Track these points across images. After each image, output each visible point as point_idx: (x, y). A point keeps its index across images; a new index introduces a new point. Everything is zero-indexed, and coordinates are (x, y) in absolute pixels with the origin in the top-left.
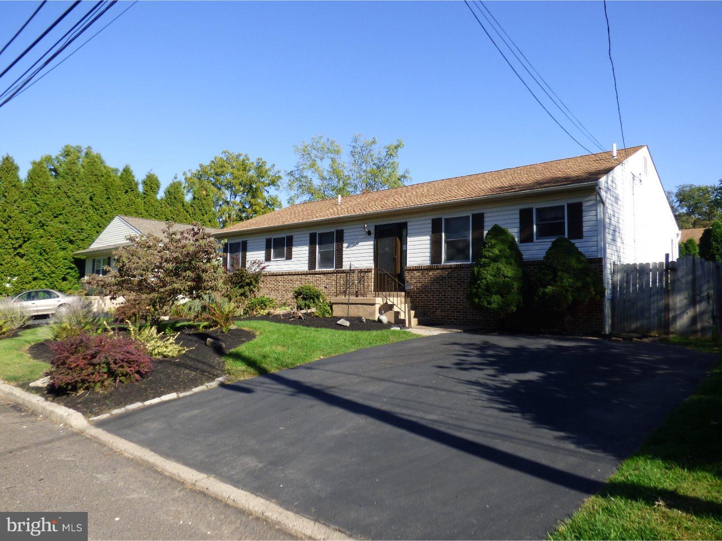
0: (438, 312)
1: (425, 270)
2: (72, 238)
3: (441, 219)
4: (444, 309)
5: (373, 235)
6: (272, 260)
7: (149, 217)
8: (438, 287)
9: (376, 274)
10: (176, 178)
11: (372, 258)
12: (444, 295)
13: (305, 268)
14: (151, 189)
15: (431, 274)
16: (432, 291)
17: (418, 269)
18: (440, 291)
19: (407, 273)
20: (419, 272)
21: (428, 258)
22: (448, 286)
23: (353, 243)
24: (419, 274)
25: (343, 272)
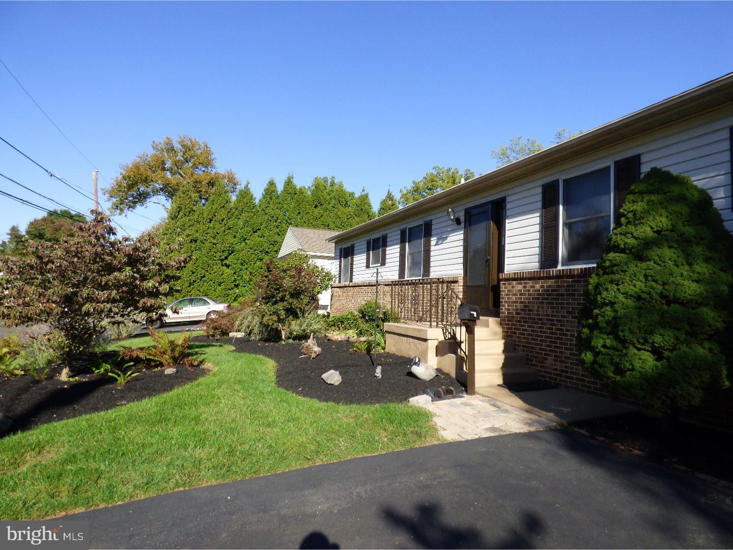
0: (550, 360)
1: (530, 279)
2: (267, 250)
3: (558, 181)
4: (559, 357)
5: (463, 225)
6: (371, 266)
7: (335, 228)
8: (550, 312)
9: (465, 286)
10: (363, 191)
11: (461, 260)
12: (559, 330)
13: (395, 277)
14: (339, 202)
15: (538, 286)
16: (540, 319)
17: (519, 278)
18: (553, 320)
19: (504, 284)
20: (520, 284)
21: (537, 258)
22: (568, 312)
23: (442, 239)
24: (520, 287)
25: (431, 282)
